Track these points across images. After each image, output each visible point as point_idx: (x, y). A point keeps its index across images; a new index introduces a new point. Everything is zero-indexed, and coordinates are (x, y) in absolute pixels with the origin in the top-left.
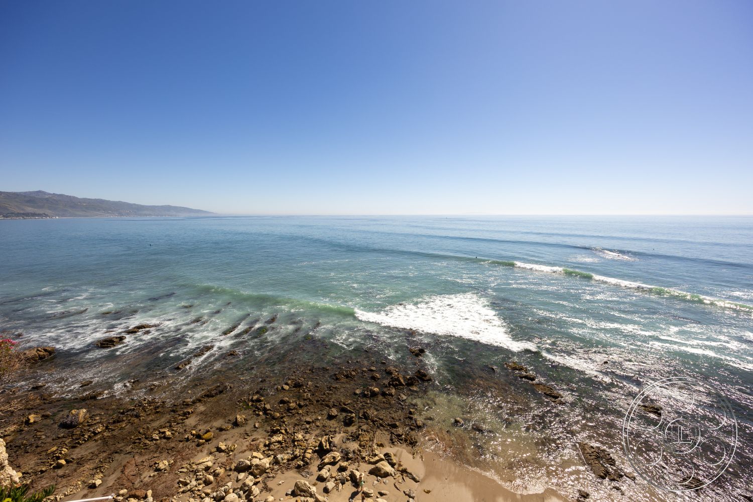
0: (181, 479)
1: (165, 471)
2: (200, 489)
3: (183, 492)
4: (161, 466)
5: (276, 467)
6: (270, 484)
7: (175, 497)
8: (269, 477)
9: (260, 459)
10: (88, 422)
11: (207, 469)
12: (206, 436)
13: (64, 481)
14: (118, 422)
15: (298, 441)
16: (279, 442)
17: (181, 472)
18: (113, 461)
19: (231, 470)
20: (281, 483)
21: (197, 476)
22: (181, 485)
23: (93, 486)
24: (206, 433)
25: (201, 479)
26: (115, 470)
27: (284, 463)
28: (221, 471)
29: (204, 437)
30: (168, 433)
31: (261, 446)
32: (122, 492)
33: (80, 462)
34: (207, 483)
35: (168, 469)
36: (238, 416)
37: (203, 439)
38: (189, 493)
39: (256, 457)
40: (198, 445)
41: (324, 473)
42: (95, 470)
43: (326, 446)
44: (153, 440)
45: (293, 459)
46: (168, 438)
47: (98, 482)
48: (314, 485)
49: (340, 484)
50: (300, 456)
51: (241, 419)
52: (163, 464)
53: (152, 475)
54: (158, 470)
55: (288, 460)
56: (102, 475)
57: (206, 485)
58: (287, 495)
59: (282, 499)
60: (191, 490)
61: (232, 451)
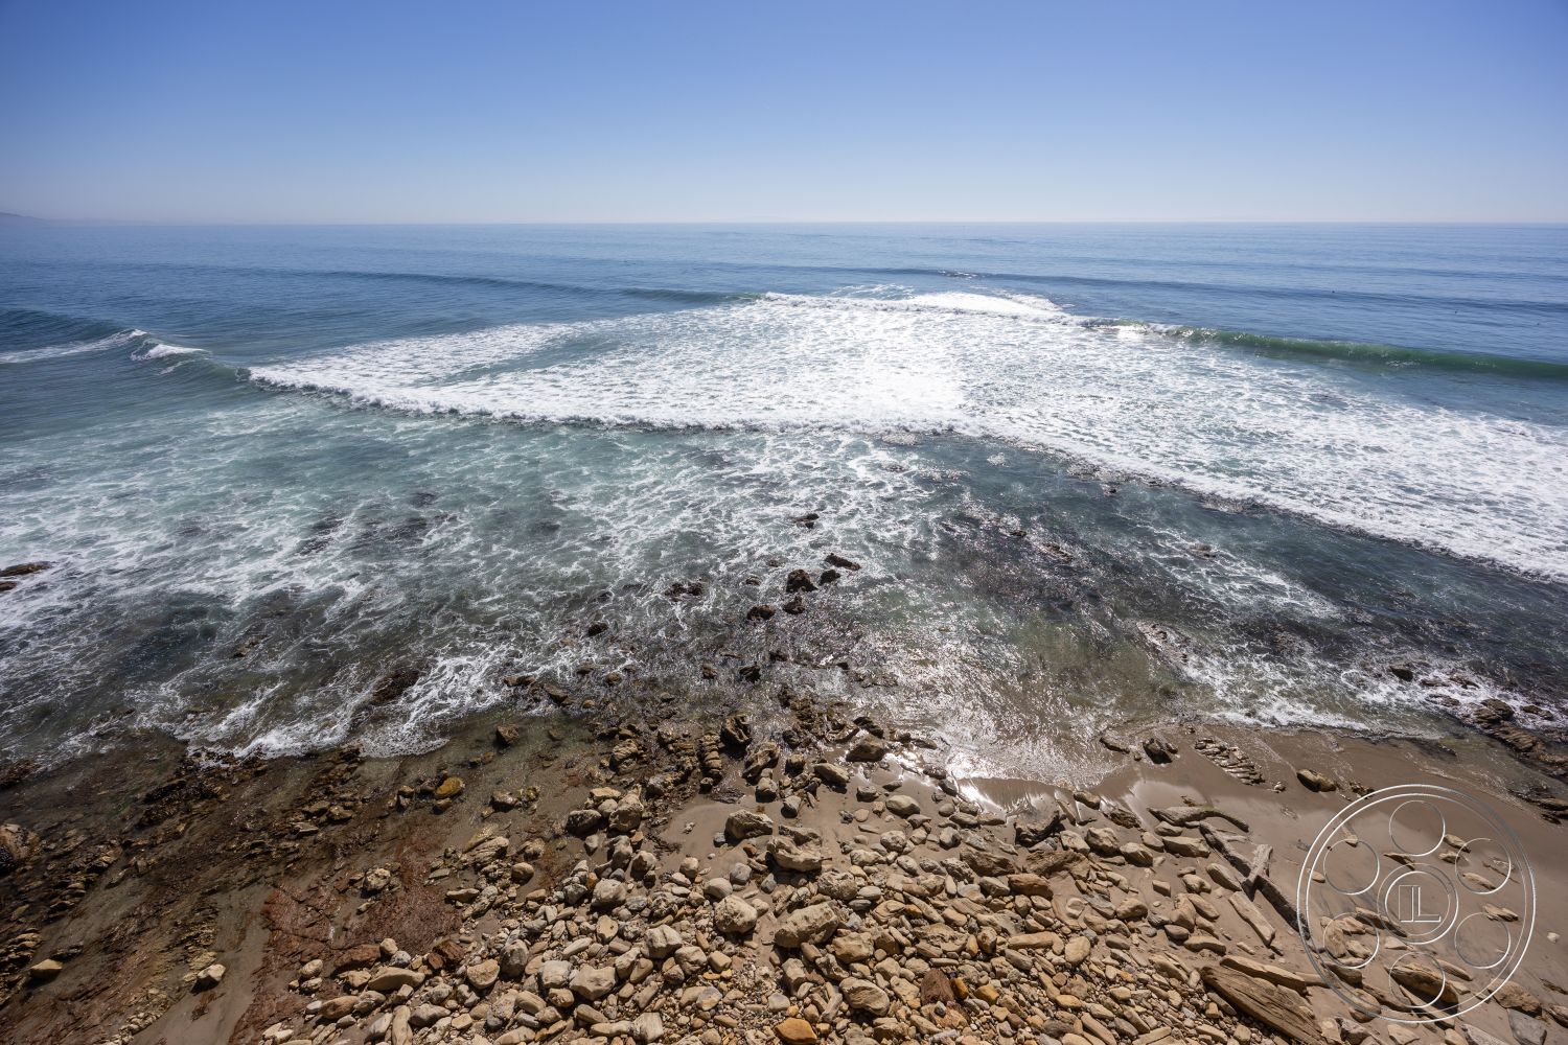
0: (450, 893)
1: (390, 888)
2: (514, 895)
3: (477, 915)
4: (374, 882)
5: (659, 803)
6: (667, 836)
7: (462, 930)
8: (655, 826)
9: (617, 799)
10: (46, 850)
11: (501, 853)
12: (445, 788)
13: (100, 1005)
14: (151, 823)
15: (672, 742)
16: (634, 756)
17: (436, 879)
18: (216, 913)
19: (557, 837)
20: (688, 827)
21: (486, 874)
22: (460, 904)
23: (205, 985)
24: (441, 783)
25: (500, 877)
26: (243, 931)
27: (670, 791)
28: (536, 846)
29: (439, 792)
30: (336, 810)
31: (597, 773)
32: (309, 968)
33: (112, 947)
34: (521, 879)
35: (395, 881)
36: (501, 730)
37: (443, 797)
38: (491, 911)
39: (605, 798)
40: (438, 811)
41: (766, 783)
42: (180, 950)
43: (741, 737)
44: (301, 836)
45: (684, 780)
46: (345, 821)
47: (216, 971)
48: (761, 810)
49: (810, 795)
50: (694, 768)
51: (510, 732)
52: (379, 876)
53: (363, 907)
54: (368, 892)
55: (676, 783)
56: (211, 954)
57: (522, 884)
58: (717, 845)
59: (712, 855)
60: (493, 906)
61: (533, 800)
